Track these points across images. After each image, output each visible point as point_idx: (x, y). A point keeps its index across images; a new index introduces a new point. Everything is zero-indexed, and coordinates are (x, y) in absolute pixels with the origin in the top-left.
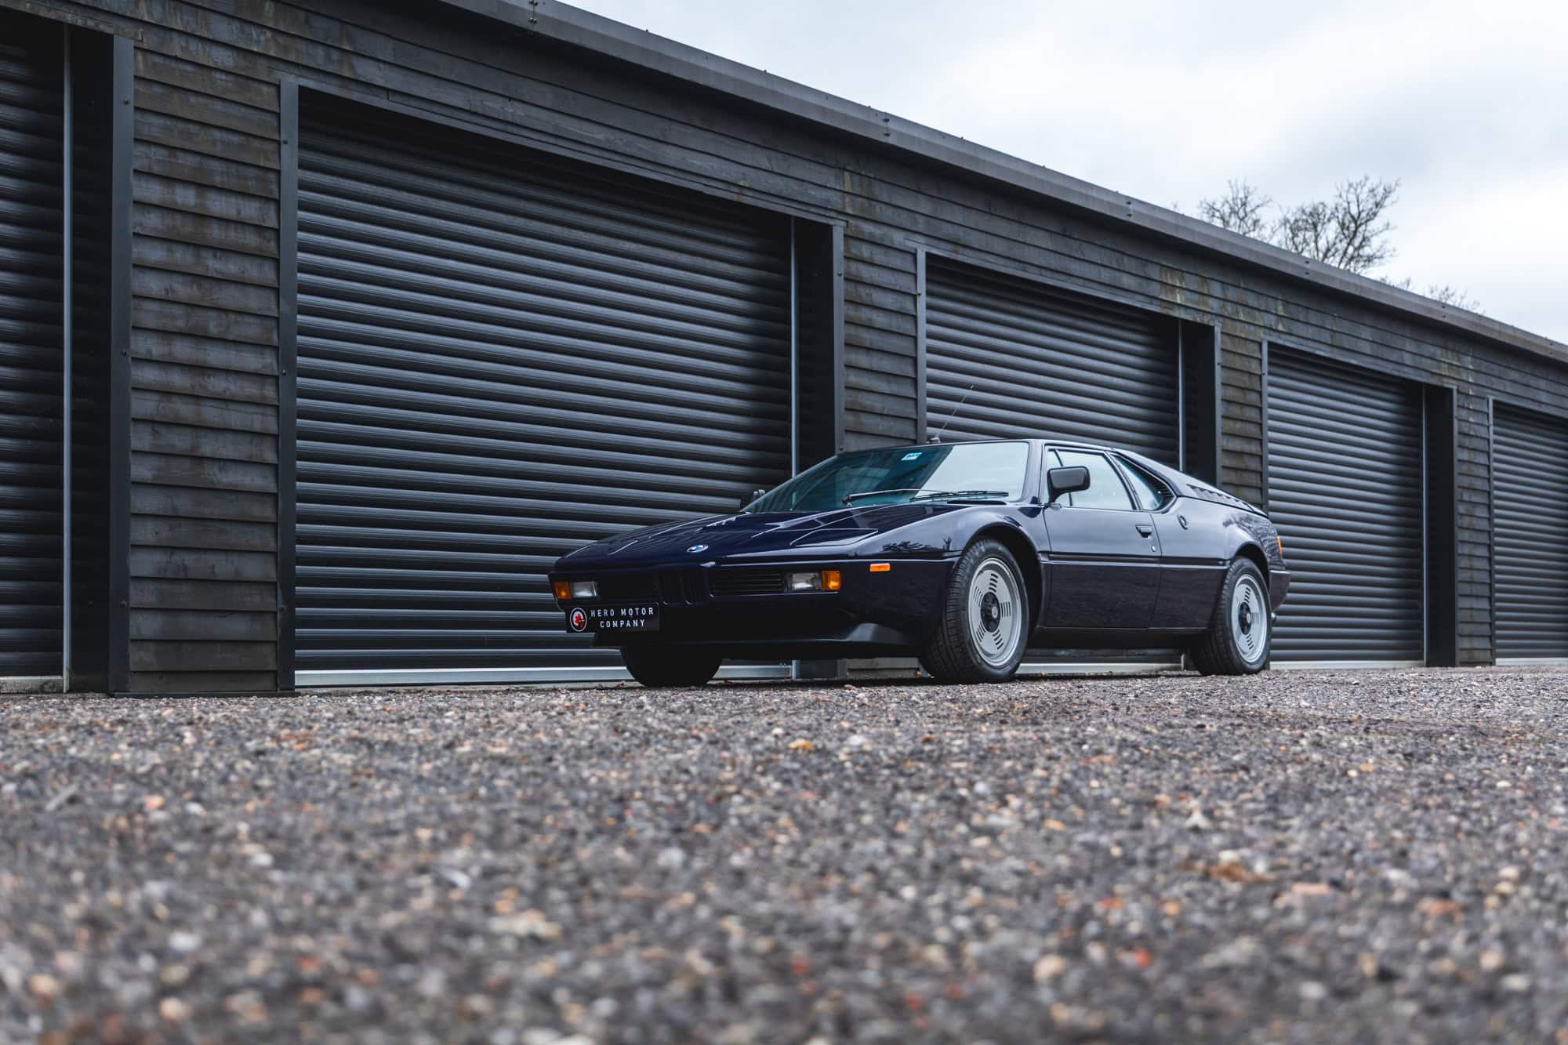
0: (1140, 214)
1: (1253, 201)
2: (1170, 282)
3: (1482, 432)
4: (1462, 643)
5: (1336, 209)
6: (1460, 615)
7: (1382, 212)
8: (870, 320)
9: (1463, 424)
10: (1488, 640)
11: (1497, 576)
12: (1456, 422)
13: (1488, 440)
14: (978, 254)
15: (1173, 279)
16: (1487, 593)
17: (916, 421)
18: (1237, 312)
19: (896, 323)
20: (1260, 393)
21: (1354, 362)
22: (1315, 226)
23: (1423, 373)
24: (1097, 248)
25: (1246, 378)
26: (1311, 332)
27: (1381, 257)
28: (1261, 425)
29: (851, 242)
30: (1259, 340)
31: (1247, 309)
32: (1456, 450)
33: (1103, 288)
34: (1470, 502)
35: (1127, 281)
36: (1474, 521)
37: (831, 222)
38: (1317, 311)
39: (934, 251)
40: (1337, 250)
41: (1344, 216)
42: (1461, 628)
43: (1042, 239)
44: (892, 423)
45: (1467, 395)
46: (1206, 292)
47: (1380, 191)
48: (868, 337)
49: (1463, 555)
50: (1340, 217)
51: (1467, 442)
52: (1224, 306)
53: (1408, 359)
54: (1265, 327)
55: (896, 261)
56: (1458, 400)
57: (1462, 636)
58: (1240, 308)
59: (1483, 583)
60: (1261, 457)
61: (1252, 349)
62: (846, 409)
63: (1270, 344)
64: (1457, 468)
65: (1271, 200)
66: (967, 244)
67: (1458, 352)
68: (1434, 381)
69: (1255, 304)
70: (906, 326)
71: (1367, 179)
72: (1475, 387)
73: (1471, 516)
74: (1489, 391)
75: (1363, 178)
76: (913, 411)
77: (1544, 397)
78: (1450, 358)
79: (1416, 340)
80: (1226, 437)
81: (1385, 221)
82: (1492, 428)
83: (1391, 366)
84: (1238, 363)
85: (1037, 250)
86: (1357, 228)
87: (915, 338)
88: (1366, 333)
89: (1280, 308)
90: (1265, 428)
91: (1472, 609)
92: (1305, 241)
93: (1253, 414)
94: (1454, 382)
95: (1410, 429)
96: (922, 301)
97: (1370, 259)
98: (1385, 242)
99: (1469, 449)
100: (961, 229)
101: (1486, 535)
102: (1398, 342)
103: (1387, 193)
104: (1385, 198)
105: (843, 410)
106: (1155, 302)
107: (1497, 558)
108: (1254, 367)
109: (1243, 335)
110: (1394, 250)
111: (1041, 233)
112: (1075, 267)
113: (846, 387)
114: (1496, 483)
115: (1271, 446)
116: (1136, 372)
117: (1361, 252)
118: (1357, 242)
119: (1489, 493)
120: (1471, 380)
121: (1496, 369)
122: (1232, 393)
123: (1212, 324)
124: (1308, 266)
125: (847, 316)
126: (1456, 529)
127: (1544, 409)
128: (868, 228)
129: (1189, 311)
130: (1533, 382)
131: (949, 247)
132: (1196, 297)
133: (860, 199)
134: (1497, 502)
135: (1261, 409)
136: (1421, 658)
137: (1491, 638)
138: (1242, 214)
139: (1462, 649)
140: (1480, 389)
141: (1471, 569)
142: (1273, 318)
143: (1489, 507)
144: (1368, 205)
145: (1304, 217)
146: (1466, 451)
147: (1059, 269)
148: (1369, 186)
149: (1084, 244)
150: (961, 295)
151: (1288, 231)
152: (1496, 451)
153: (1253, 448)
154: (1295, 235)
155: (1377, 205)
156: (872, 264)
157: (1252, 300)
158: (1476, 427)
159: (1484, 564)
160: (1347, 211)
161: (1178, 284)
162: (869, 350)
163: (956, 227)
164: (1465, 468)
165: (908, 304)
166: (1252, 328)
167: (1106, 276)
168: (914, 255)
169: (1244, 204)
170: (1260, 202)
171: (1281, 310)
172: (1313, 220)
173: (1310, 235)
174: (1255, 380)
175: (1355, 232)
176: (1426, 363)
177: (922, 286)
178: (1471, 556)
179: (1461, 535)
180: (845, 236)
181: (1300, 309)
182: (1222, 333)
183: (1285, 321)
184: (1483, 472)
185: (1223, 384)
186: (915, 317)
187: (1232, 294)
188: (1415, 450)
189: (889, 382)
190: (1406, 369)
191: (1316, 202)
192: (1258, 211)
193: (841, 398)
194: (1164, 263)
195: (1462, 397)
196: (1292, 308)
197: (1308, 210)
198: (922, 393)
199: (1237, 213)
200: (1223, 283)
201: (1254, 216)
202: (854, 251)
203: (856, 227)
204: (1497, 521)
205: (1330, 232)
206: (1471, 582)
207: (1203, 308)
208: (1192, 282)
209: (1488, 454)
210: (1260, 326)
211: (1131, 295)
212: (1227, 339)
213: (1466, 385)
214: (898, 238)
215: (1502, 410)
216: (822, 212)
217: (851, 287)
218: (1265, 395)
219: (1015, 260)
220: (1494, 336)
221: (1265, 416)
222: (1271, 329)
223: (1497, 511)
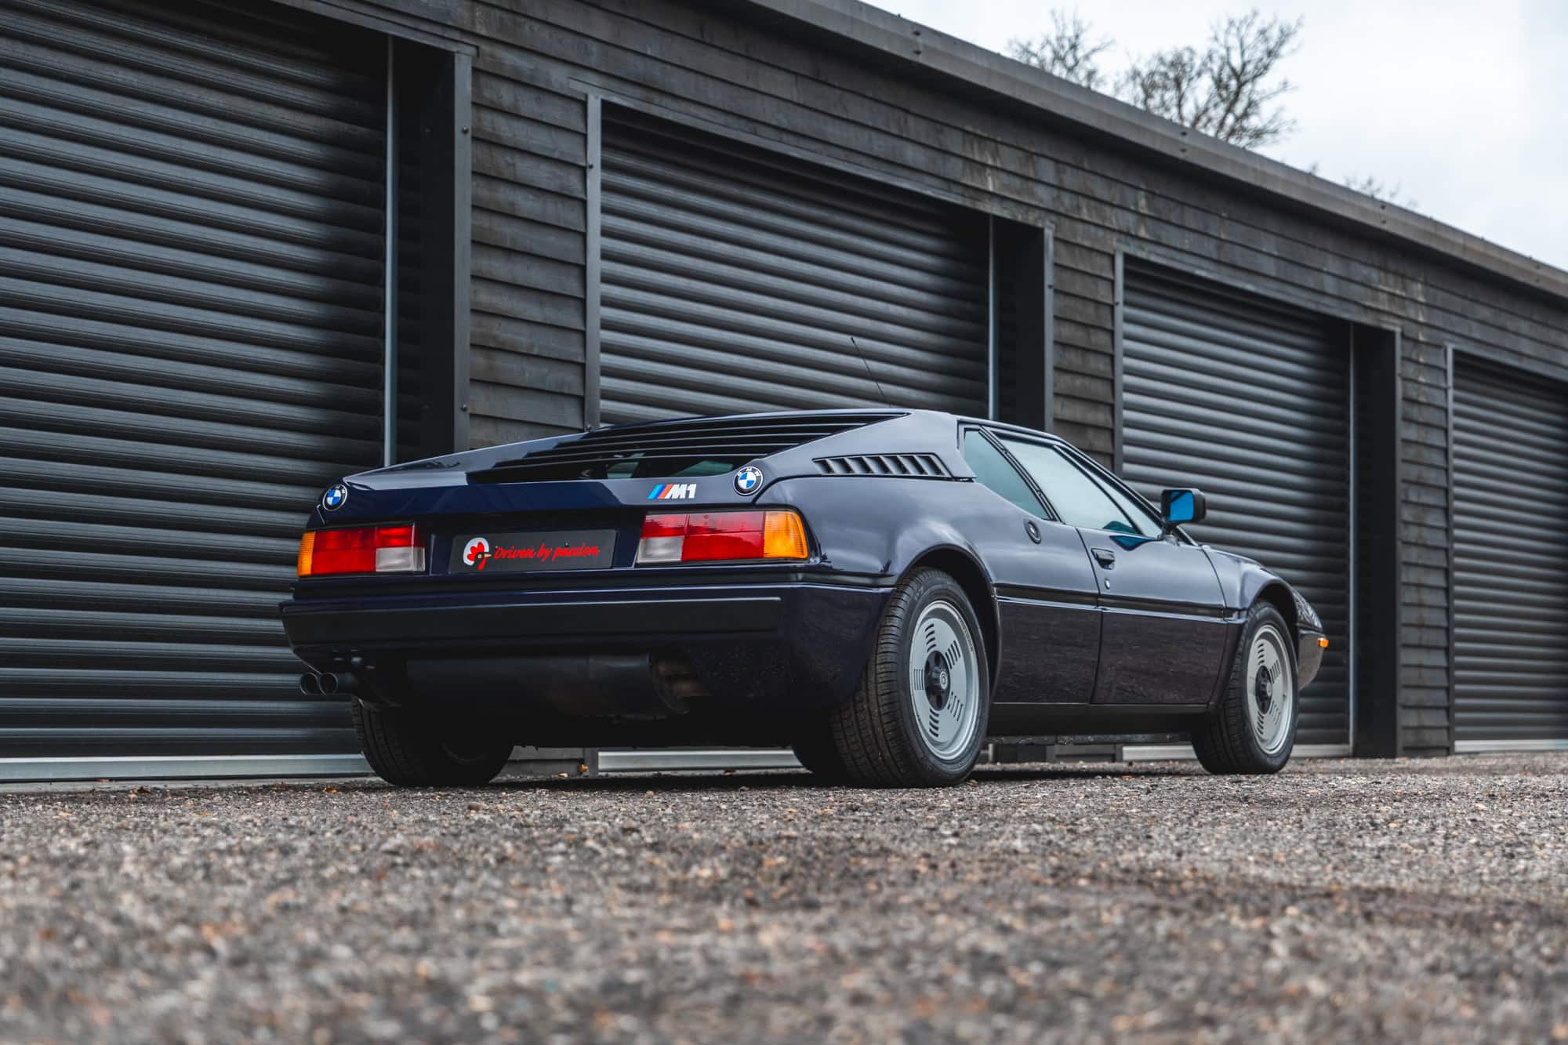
0: (933, 51)
1: (1087, 43)
2: (977, 158)
3: (1437, 398)
4: (1407, 719)
5: (1210, 57)
6: (1404, 676)
7: (1277, 65)
8: (513, 204)
9: (1410, 385)
10: (1443, 713)
11: (1458, 617)
12: (1399, 383)
13: (1446, 410)
14: (683, 106)
15: (982, 152)
16: (1443, 642)
17: (583, 366)
18: (1079, 208)
19: (553, 211)
20: (1112, 333)
21: (1250, 287)
22: (1178, 83)
23: (1354, 308)
24: (867, 103)
25: (1090, 309)
26: (1187, 241)
27: (1275, 132)
28: (1112, 382)
29: (484, 80)
30: (1112, 252)
31: (1093, 203)
32: (1399, 423)
33: (875, 164)
34: (1417, 504)
35: (912, 155)
36: (1425, 532)
37: (453, 48)
38: (1196, 208)
39: (615, 99)
40: (1210, 120)
41: (1221, 69)
42: (1404, 696)
43: (782, 85)
44: (545, 370)
45: (1416, 341)
46: (1031, 175)
47: (1274, 34)
48: (509, 232)
49: (1408, 584)
50: (1216, 69)
51: (1415, 412)
52: (1058, 197)
53: (1329, 285)
54: (1120, 232)
55: (554, 112)
56: (1403, 348)
57: (1405, 707)
58: (1083, 202)
59: (1438, 627)
60: (1112, 432)
61: (1100, 265)
62: (473, 346)
63: (1128, 258)
64: (1401, 452)
65: (1113, 42)
66: (666, 89)
67: (1403, 276)
68: (1367, 319)
69: (1105, 196)
70: (567, 215)
71: (1255, 14)
72: (1425, 329)
73: (1420, 525)
74: (1448, 336)
75: (1249, 13)
76: (580, 350)
77: (1526, 347)
78: (1390, 285)
79: (1343, 257)
80: (1060, 400)
81: (1281, 79)
82: (1451, 392)
83: (1305, 295)
84: (1078, 286)
85: (775, 102)
86: (1240, 85)
87: (584, 236)
88: (1269, 244)
89: (1143, 202)
90: (1118, 387)
91: (1420, 666)
92: (1163, 103)
93: (1099, 365)
94: (1397, 321)
95: (1332, 391)
96: (595, 177)
97: (1258, 134)
98: (1281, 109)
99: (1418, 423)
100: (659, 65)
101: (1442, 554)
102: (1314, 258)
103: (1285, 36)
104: (1281, 43)
105: (468, 346)
106: (955, 188)
107: (1458, 589)
108: (1102, 293)
109: (1087, 243)
110: (1295, 122)
111: (781, 77)
112: (834, 131)
113: (473, 311)
114: (1457, 476)
115: (1128, 414)
116: (923, 297)
117: (1245, 123)
118: (1239, 108)
119: (1447, 491)
120: (1421, 319)
121: (1457, 304)
122: (1069, 332)
123: (1040, 225)
124: (1186, 140)
125: (474, 198)
126: (1399, 544)
127: (1525, 365)
128: (511, 59)
129: (1006, 204)
130: (1512, 324)
131: (639, 92)
132: (1017, 182)
133: (498, 13)
134: (1458, 504)
135: (1112, 357)
136: (1344, 740)
137: (1449, 710)
138: (1070, 61)
139: (1406, 728)
140: (1434, 332)
141: (1420, 605)
142: (1131, 218)
143: (1447, 511)
144: (1257, 53)
145: (1163, 69)
146: (1414, 427)
147: (808, 132)
148: (1258, 25)
149: (848, 95)
150: (657, 169)
151: (1139, 90)
152: (1457, 427)
153: (1100, 417)
154: (1148, 96)
155: (1271, 53)
156: (518, 117)
157: (1100, 189)
158: (1427, 389)
159: (1439, 599)
160: (1226, 61)
161: (990, 162)
162: (510, 252)
163: (650, 62)
164: (1412, 452)
165: (572, 181)
166: (1100, 233)
167: (880, 145)
168: (584, 104)
169: (1074, 47)
170: (1096, 44)
171: (1143, 204)
172: (1177, 73)
173: (1170, 95)
174: (1106, 312)
175: (1237, 93)
176: (1356, 292)
177: (595, 153)
178: (1419, 586)
179: (1407, 554)
180: (475, 70)
181: (1173, 205)
182: (1056, 239)
183: (1149, 222)
184: (1437, 459)
185: (1056, 318)
186: (584, 203)
187: (1071, 179)
188: (1339, 423)
189: (541, 304)
190: (1327, 301)
191: (1180, 46)
192: (1094, 58)
193: (464, 326)
194: (969, 128)
195: (1409, 345)
196: (1161, 203)
197: (1169, 58)
198: (593, 322)
199: (1062, 60)
200: (1057, 161)
201: (1089, 66)
202: (488, 94)
203: (492, 56)
204: (1457, 533)
205: (1200, 91)
206: (1421, 626)
207: (1027, 200)
208: (1010, 159)
209: (1446, 431)
210: (1113, 230)
211: (917, 176)
212: (1062, 249)
213: (1414, 326)
214: (558, 76)
215: (1466, 366)
216: (438, 30)
217: (483, 151)
218: (1118, 336)
219: (740, 117)
220: (1456, 253)
221: (1118, 369)
222: (1128, 234)
223: (1458, 518)
